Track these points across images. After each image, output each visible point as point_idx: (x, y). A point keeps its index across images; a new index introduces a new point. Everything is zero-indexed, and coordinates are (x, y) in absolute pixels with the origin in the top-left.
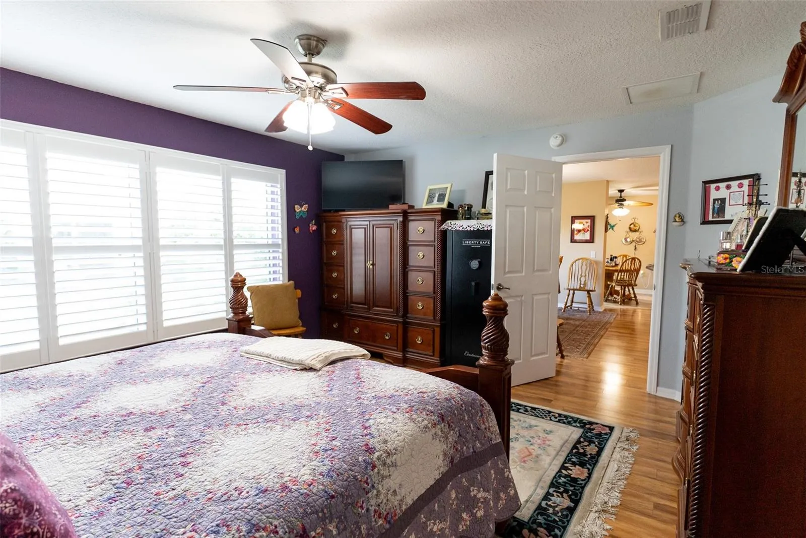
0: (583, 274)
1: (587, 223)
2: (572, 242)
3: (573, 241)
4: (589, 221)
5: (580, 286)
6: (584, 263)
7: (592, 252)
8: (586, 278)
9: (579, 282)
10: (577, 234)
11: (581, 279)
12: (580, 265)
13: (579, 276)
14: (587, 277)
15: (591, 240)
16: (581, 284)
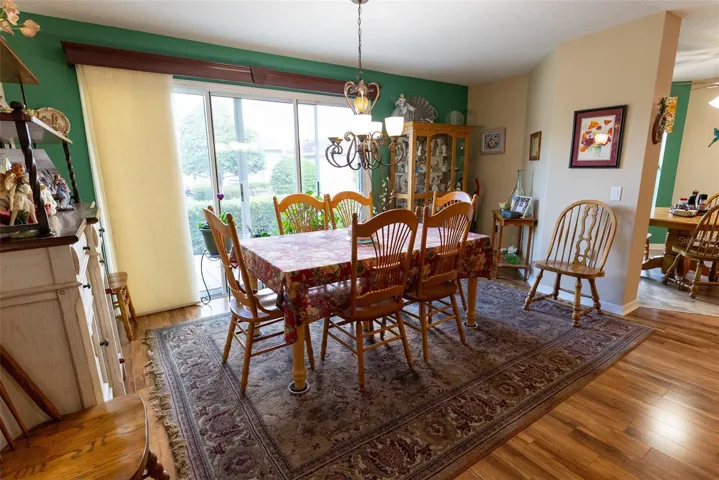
0: (586, 236)
1: (607, 122)
2: (572, 166)
3: (574, 164)
4: (612, 118)
5: (576, 259)
6: (591, 212)
7: (613, 188)
8: (589, 244)
9: (574, 250)
10: (583, 150)
11: (581, 245)
12: (581, 217)
13: (577, 239)
14: (592, 242)
15: (615, 162)
16: (578, 254)
